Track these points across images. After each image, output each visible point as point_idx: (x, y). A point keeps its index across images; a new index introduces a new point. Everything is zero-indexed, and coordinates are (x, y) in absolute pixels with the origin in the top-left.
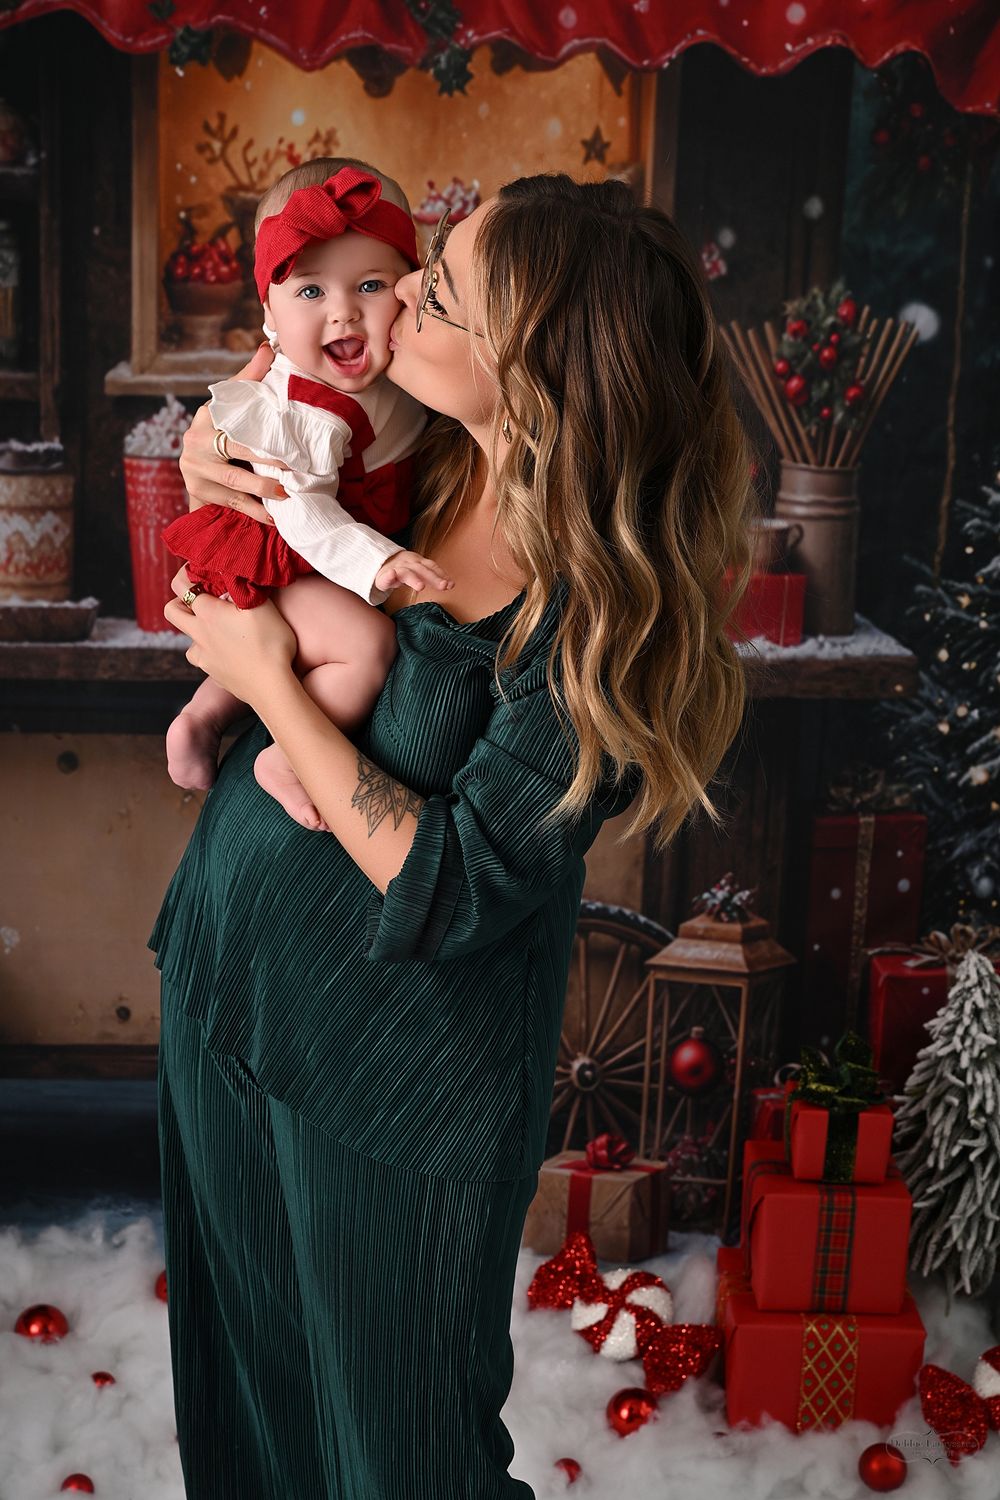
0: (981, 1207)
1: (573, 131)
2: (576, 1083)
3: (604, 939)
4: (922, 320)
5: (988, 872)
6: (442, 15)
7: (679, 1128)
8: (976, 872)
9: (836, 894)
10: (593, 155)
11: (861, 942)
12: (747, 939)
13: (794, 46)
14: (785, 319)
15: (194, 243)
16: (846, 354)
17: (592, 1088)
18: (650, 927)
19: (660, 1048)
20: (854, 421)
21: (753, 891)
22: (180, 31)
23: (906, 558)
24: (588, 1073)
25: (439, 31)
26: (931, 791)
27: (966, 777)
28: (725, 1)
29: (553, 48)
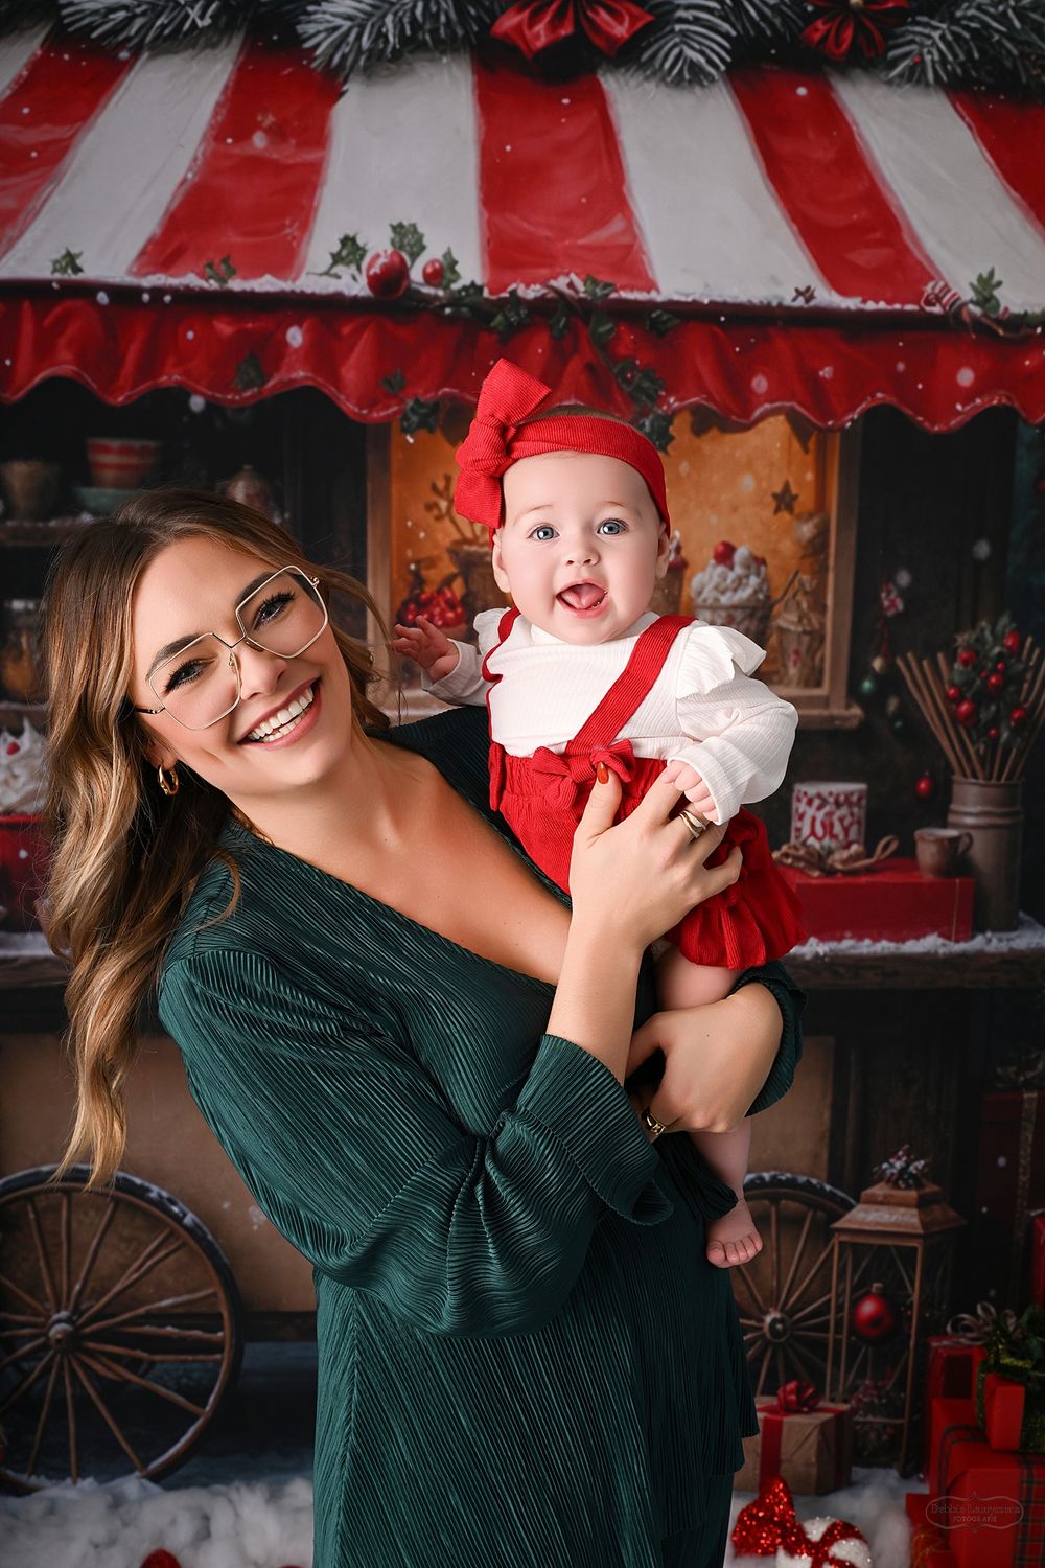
1: (764, 485)
2: (768, 1335)
3: (792, 1206)
6: (646, 384)
7: (861, 1374)
9: (1002, 1161)
10: (782, 506)
11: (1025, 1204)
12: (922, 1204)
13: (964, 406)
14: (957, 649)
15: (423, 592)
16: (1013, 680)
17: (782, 1340)
18: (834, 1194)
19: (844, 1302)
20: (1019, 740)
21: (928, 1161)
22: (410, 403)
24: (779, 1326)
25: (644, 398)
28: (901, 367)
29: (747, 411)
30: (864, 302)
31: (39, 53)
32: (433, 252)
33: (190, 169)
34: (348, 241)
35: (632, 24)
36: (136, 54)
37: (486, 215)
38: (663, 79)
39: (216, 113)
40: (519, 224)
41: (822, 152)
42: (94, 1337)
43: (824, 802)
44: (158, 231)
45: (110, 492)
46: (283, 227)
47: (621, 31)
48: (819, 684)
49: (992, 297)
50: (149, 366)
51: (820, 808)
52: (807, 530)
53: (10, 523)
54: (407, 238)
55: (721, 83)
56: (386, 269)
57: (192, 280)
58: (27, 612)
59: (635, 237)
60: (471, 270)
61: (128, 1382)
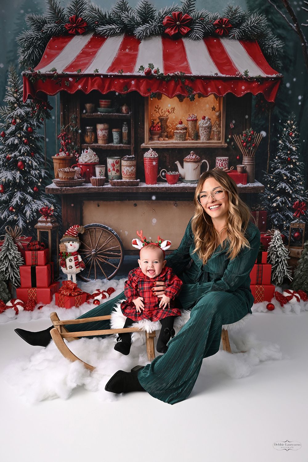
0: (280, 270)
1: (210, 106)
4: (264, 134)
5: (277, 220)
6: (190, 89)
8: (275, 220)
10: (213, 110)
13: (243, 92)
14: (243, 134)
15: (154, 125)
16: (252, 139)
20: (254, 149)
22: (152, 93)
23: (262, 171)
25: (190, 92)
26: (267, 207)
27: (273, 205)
28: (232, 86)
29: (207, 94)
30: (226, 75)
31: (92, 37)
32: (155, 68)
33: (116, 55)
34: (141, 67)
35: (187, 30)
36: (107, 37)
37: (164, 62)
38: (192, 39)
39: (120, 46)
40: (169, 63)
41: (219, 51)
42: (99, 254)
43: (221, 160)
44: (111, 65)
45: (103, 108)
46: (131, 65)
47: (185, 31)
48: (220, 140)
49: (247, 74)
50: (109, 88)
51: (220, 161)
52: (217, 114)
53: (86, 114)
54: (151, 66)
55: (202, 40)
56: (148, 71)
57: (116, 73)
58: (89, 129)
59: (188, 65)
60: (162, 71)
61: (105, 262)
